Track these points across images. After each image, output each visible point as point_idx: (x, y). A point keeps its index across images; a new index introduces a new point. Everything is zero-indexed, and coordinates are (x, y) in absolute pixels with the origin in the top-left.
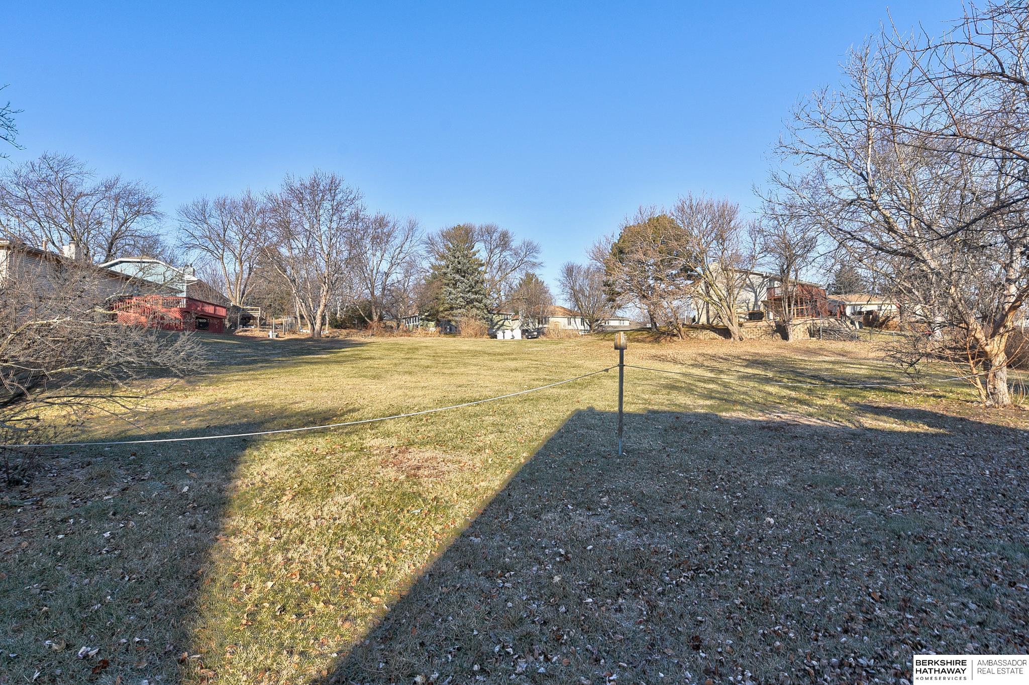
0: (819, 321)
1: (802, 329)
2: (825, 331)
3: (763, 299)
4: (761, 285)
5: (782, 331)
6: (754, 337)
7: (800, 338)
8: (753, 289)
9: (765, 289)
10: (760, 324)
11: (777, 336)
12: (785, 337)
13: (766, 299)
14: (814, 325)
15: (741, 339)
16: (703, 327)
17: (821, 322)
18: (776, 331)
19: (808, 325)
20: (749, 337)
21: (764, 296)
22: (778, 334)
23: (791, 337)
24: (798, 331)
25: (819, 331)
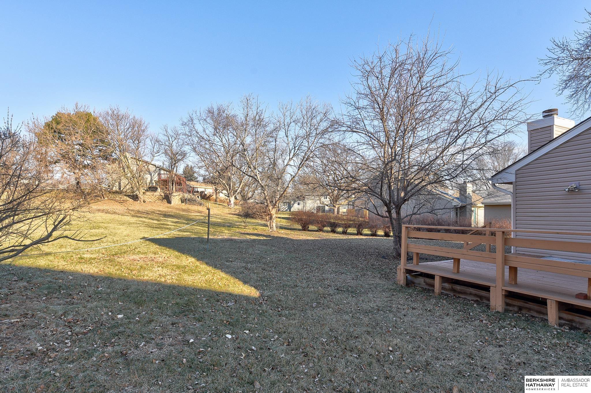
0: (186, 195)
1: (178, 199)
2: (189, 200)
3: (155, 180)
4: (155, 171)
5: (167, 199)
6: (152, 201)
7: (176, 203)
8: (150, 173)
9: (157, 174)
10: (156, 194)
11: (165, 201)
12: (169, 202)
13: (157, 180)
14: (183, 197)
15: (144, 202)
16: (116, 192)
17: (187, 196)
18: (164, 199)
19: (181, 197)
20: (149, 201)
21: (156, 178)
22: (165, 200)
23: (172, 202)
24: (176, 199)
25: (186, 200)
